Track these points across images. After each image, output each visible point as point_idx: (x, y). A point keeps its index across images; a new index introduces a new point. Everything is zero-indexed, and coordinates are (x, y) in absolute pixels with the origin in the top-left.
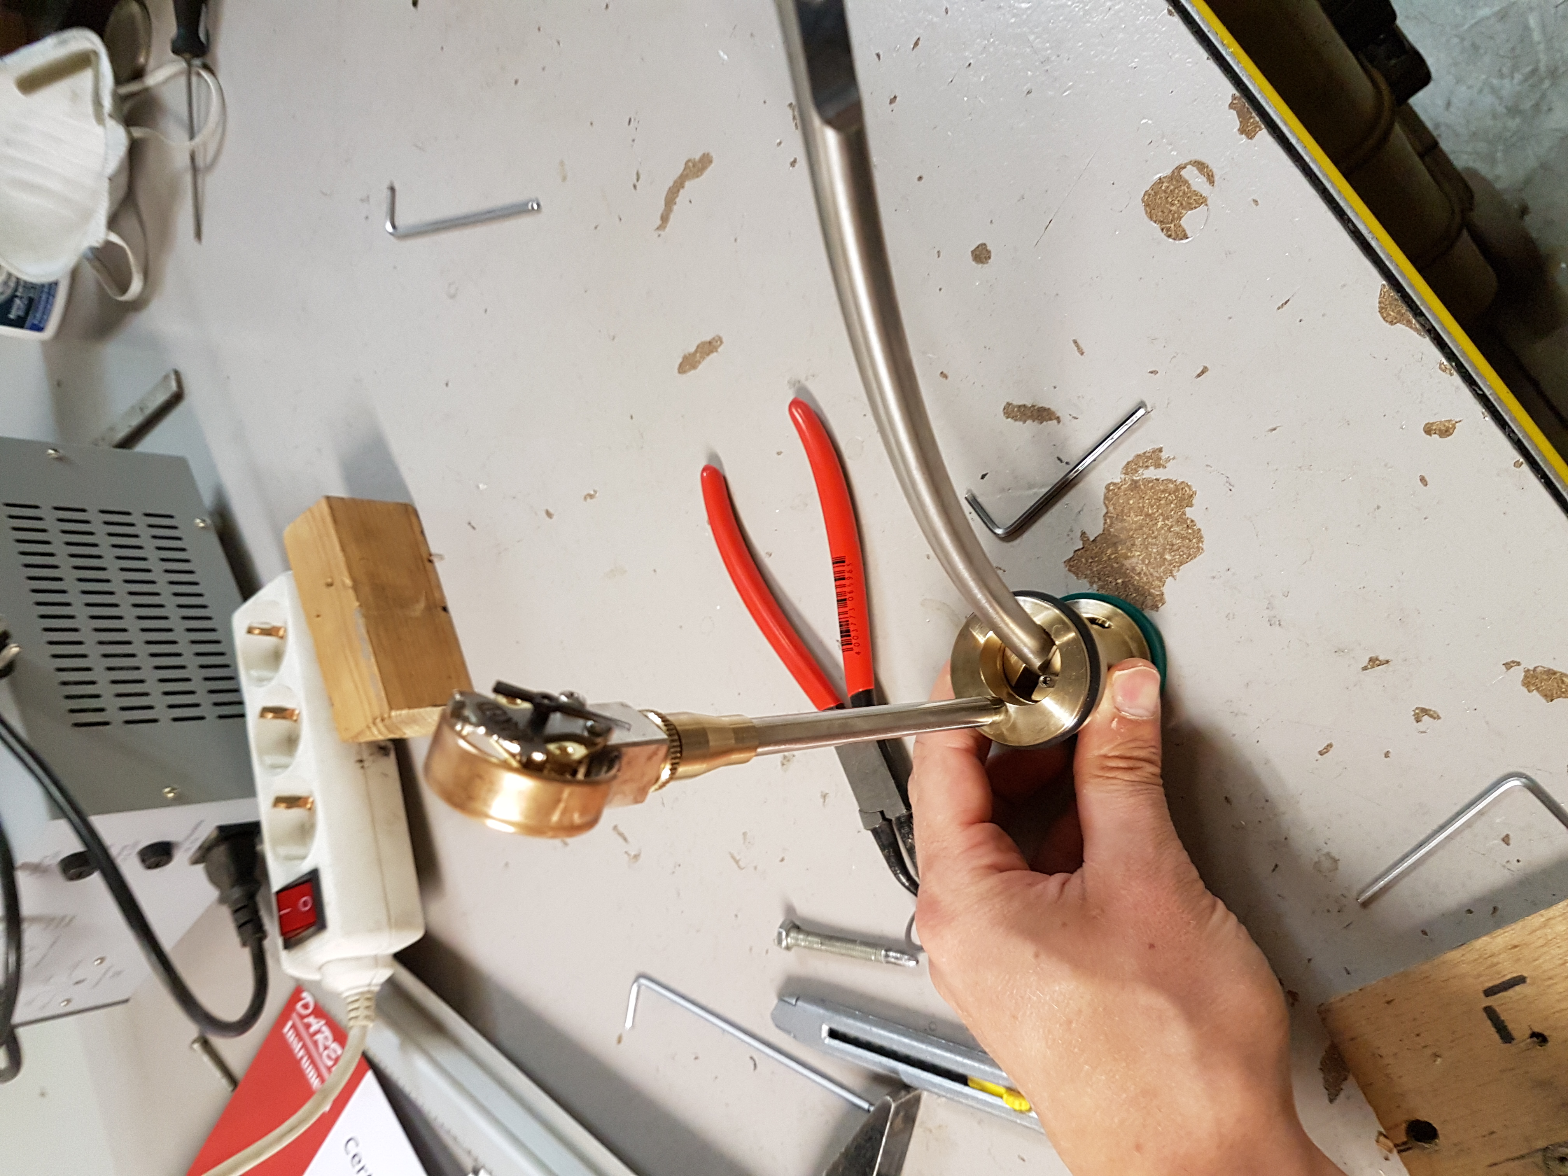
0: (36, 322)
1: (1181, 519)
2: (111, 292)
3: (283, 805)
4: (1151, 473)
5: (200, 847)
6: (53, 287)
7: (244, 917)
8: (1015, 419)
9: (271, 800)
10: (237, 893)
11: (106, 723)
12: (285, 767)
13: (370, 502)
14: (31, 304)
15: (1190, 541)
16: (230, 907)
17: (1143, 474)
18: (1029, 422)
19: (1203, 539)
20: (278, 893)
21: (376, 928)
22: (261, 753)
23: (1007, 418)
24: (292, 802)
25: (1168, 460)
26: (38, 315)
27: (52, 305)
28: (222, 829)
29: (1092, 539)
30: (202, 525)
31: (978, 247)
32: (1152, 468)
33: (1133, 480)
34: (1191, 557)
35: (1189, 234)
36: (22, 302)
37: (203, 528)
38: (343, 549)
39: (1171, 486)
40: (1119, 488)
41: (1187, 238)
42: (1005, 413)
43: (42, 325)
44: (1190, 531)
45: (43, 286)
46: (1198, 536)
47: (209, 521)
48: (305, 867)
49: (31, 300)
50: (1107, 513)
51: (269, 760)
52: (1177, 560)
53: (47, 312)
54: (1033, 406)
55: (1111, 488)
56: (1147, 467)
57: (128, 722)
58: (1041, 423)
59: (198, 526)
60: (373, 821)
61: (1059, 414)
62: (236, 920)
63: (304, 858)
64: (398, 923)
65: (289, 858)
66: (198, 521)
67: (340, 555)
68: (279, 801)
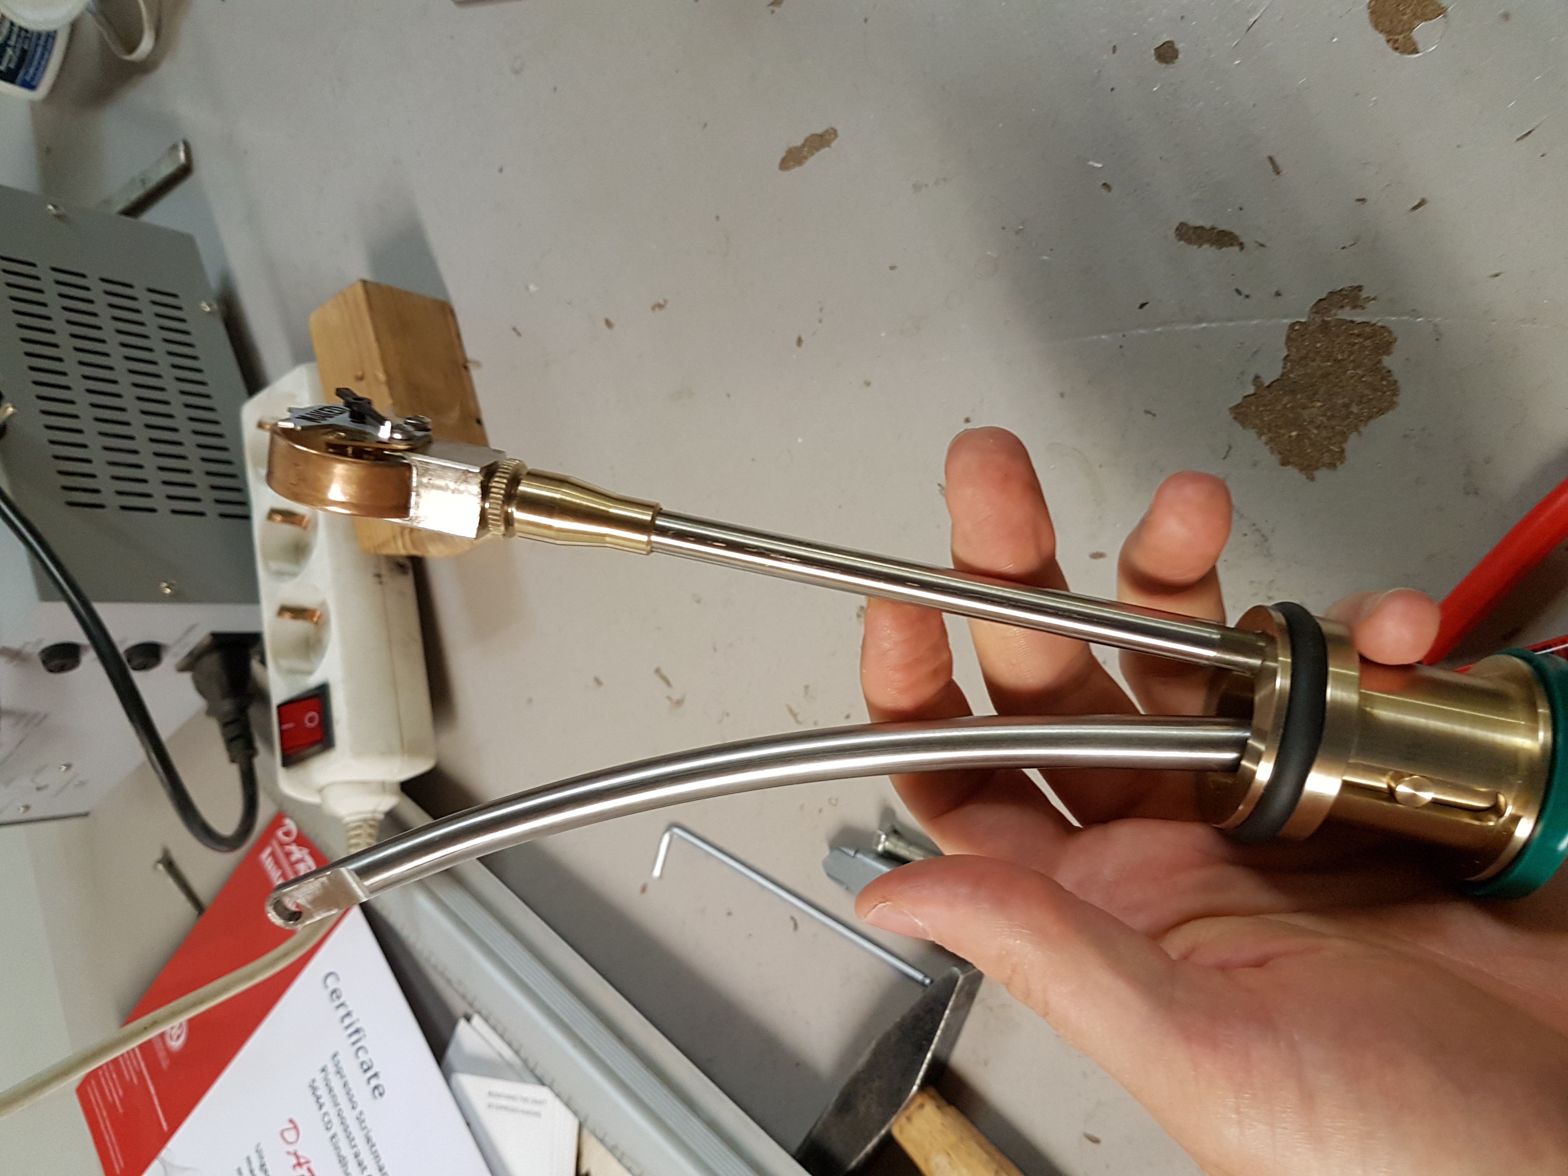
0: (28, 78)
1: (1377, 369)
2: (116, 49)
3: (287, 615)
4: (1346, 314)
5: (191, 654)
6: (51, 36)
7: (234, 731)
8: (1189, 241)
9: (276, 608)
10: (227, 706)
11: (101, 506)
12: (294, 575)
13: (407, 293)
14: (23, 57)
15: (1384, 393)
16: (219, 720)
17: (1335, 315)
18: (1206, 246)
19: (1397, 393)
20: (280, 707)
21: (387, 752)
22: (266, 558)
23: (1180, 239)
24: (298, 613)
25: (1368, 299)
26: (32, 71)
27: (48, 61)
28: (215, 636)
29: (1267, 384)
30: (208, 309)
31: (1164, 44)
32: (1348, 308)
33: (1323, 321)
34: (1381, 412)
35: (1420, 47)
36: (14, 52)
37: (209, 313)
38: (378, 340)
39: (1368, 329)
40: (1306, 329)
41: (1418, 53)
42: (1177, 235)
43: (34, 83)
44: (1384, 383)
45: (39, 35)
46: (1394, 388)
47: (215, 306)
48: (313, 681)
49: (24, 52)
50: (1287, 356)
51: (274, 566)
52: (1365, 414)
53: (41, 68)
54: (1213, 228)
55: (1297, 328)
56: (1342, 307)
57: (123, 508)
58: (1221, 248)
59: (204, 311)
60: (390, 641)
61: (1242, 240)
62: (224, 735)
63: (310, 673)
64: (410, 749)
65: (292, 672)
66: (204, 305)
67: (374, 345)
68: (284, 610)
